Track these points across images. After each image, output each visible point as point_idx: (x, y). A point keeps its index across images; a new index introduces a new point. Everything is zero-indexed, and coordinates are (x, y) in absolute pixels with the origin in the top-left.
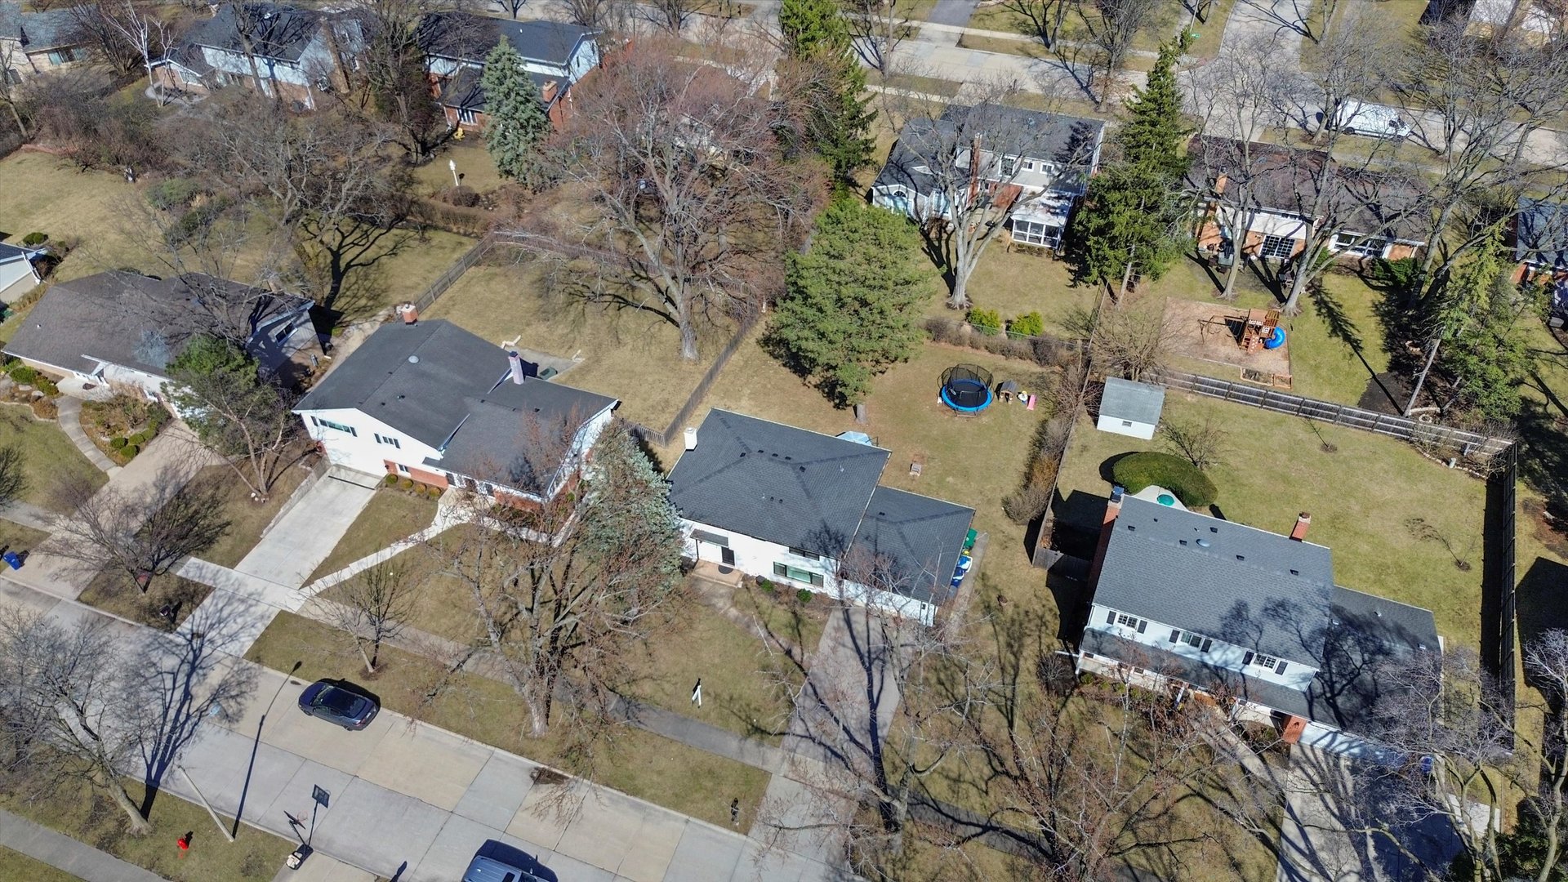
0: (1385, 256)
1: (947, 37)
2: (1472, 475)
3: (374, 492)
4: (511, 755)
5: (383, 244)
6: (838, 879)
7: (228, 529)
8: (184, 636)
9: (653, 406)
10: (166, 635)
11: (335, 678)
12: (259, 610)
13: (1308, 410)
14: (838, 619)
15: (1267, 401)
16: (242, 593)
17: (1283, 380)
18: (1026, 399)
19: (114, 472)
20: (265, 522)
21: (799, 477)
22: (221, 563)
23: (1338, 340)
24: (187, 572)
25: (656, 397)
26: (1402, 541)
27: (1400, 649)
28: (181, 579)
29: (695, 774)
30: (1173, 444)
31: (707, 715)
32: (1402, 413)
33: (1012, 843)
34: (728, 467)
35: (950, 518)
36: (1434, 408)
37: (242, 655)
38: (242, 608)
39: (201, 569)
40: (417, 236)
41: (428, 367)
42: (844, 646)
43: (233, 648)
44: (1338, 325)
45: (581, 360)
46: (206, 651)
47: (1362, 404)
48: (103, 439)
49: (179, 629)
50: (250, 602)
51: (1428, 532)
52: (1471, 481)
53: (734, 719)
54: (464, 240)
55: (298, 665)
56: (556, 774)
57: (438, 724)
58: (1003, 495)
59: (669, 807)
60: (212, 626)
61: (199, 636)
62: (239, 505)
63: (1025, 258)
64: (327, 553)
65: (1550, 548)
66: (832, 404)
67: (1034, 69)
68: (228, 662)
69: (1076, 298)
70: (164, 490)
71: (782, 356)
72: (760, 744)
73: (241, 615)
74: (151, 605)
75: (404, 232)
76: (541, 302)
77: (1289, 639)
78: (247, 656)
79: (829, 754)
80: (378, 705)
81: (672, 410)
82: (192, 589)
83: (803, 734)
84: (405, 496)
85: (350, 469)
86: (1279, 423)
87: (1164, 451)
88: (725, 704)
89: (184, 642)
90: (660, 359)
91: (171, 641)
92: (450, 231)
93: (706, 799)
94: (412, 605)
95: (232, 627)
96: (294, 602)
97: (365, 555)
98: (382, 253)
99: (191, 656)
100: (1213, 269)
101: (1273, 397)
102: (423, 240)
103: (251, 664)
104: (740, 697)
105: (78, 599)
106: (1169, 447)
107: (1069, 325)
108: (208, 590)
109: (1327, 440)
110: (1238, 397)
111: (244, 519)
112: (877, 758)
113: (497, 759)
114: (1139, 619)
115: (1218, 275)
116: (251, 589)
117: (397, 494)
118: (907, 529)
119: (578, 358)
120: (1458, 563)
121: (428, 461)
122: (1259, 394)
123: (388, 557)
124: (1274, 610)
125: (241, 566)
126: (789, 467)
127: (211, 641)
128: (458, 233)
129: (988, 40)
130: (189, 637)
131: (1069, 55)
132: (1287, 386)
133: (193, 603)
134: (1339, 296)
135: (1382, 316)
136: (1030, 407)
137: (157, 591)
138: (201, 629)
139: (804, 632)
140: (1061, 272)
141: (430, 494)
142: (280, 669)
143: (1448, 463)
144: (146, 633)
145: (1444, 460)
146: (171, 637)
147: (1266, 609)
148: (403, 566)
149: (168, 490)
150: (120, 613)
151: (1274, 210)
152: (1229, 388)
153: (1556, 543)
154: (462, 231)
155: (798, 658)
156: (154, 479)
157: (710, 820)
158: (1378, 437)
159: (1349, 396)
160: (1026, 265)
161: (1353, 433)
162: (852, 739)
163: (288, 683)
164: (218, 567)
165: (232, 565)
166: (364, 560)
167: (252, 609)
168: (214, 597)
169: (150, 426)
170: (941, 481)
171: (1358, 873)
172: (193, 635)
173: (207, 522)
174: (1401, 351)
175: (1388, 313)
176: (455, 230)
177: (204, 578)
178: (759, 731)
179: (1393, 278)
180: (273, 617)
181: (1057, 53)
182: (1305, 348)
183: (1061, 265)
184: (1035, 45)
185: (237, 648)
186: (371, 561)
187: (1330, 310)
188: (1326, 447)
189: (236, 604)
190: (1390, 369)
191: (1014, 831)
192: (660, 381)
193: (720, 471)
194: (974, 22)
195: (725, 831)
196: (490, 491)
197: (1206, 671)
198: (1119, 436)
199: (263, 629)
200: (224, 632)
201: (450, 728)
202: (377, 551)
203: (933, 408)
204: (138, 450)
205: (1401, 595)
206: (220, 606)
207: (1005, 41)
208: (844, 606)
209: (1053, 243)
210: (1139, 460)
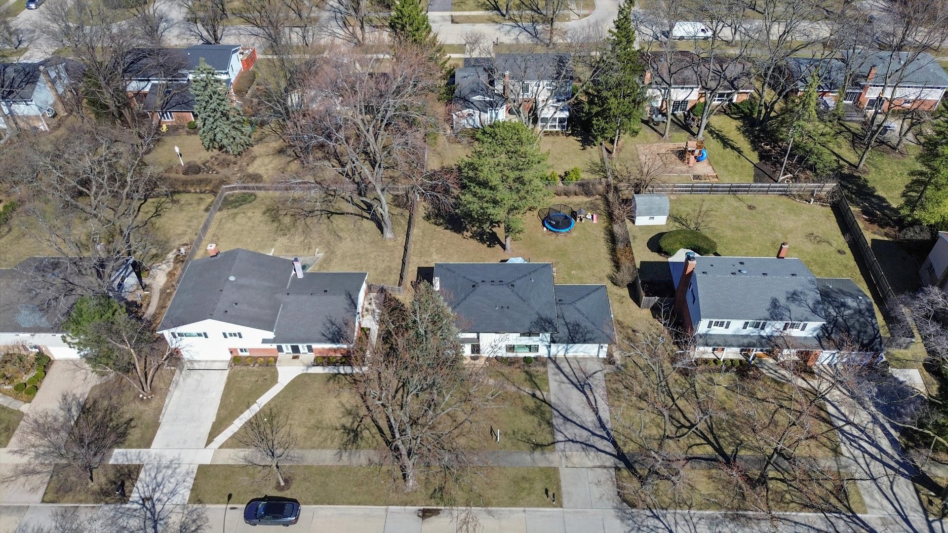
0: (734, 101)
1: (444, 19)
2: (823, 205)
3: (228, 371)
4: (399, 507)
5: (147, 210)
6: (624, 514)
7: (133, 424)
8: (137, 503)
9: (382, 272)
10: (124, 506)
11: (260, 497)
12: (183, 469)
13: (733, 190)
14: (553, 368)
15: (712, 190)
16: (165, 462)
17: (713, 177)
18: (590, 217)
19: (24, 408)
20: (159, 411)
21: (513, 291)
22: (139, 447)
23: (729, 150)
24: (117, 460)
25: (382, 266)
26: (809, 247)
27: (850, 301)
28: (114, 466)
29: (516, 482)
30: (677, 224)
31: (505, 446)
32: (776, 182)
34: (468, 295)
35: (596, 293)
36: (789, 175)
37: (186, 502)
38: (170, 472)
39: (126, 455)
40: (168, 200)
41: (243, 281)
42: (563, 383)
43: (177, 499)
44: (726, 142)
45: (321, 255)
46: (158, 507)
47: (755, 181)
48: (6, 387)
49: (131, 499)
50: (174, 466)
51: (818, 239)
52: (823, 208)
53: (520, 443)
54: (202, 196)
55: (230, 496)
56: (433, 510)
57: (343, 504)
58: (606, 274)
59: (510, 506)
60: (154, 490)
61: (148, 499)
62: (133, 405)
63: (550, 139)
64: (213, 418)
65: (875, 233)
66: (486, 245)
67: (502, 30)
68: (178, 509)
69: (589, 156)
70: (69, 410)
71: (441, 224)
72: (543, 453)
73: (171, 476)
74: (102, 489)
75: (158, 199)
76: (275, 224)
77: (805, 311)
78: (190, 501)
79: (584, 446)
80: (298, 505)
81: (395, 271)
82: (126, 470)
83: (564, 439)
84: (251, 368)
85: (199, 361)
86: (722, 200)
87: (674, 229)
88: (512, 436)
89: (139, 507)
90: (372, 242)
91: (129, 509)
92: (189, 192)
93: (529, 494)
94: (289, 435)
95: (169, 487)
96: (206, 457)
97: (242, 413)
98: (149, 216)
99: (149, 514)
100: (651, 124)
101: (716, 187)
102: (174, 202)
103: (195, 506)
104: (519, 430)
105: (43, 501)
106: (675, 226)
107: (593, 172)
108: (138, 468)
109: (750, 203)
110: (697, 191)
111: (141, 413)
112: (613, 442)
113: (392, 512)
114: (726, 321)
115: (655, 127)
116: (170, 458)
117: (245, 368)
118: (578, 305)
119: (320, 254)
120: (839, 251)
121: (265, 341)
122: (708, 187)
123: (258, 410)
124: (792, 297)
125: (154, 444)
126: (505, 286)
127: (159, 500)
128: (196, 192)
129: (468, 17)
130: (141, 502)
131: (518, 19)
132: (716, 180)
133: (132, 479)
134: (720, 126)
135: (744, 133)
136: (595, 221)
137: (100, 479)
138: (147, 495)
139: (537, 381)
140: (573, 143)
141: (269, 363)
142: (218, 503)
143: (809, 202)
144: (107, 510)
145: (806, 201)
146: (128, 506)
147: (788, 298)
148: (271, 412)
149: (73, 410)
150: (81, 502)
151: (677, 86)
152: (692, 187)
153: (875, 230)
154: (198, 191)
155: (541, 397)
156: (58, 404)
157: (538, 506)
158: (771, 197)
159: (748, 178)
160: (554, 142)
161: (761, 197)
162: (594, 434)
163: (228, 510)
164: (138, 450)
165: (148, 445)
166: (242, 416)
167: (178, 471)
168: (145, 471)
169: (38, 369)
170: (569, 274)
171: (872, 422)
172: (143, 500)
173: (115, 423)
174: (760, 149)
175: (747, 131)
176: (193, 191)
177: (131, 460)
178: (538, 446)
179: (743, 112)
180: (195, 471)
181: (510, 19)
182: (716, 158)
183: (572, 138)
184: (496, 16)
185: (180, 498)
186: (247, 415)
187: (718, 135)
188: (750, 207)
189: (164, 471)
190: (761, 159)
191: (701, 456)
192: (379, 256)
193: (465, 299)
194: (456, 8)
195: (548, 509)
196: (310, 349)
197: (763, 340)
198: (648, 226)
199: (192, 481)
200: (165, 491)
201: (353, 504)
202: (248, 408)
203: (544, 235)
204: (37, 389)
205: (823, 275)
206: (153, 475)
207: (478, 16)
208: (553, 360)
209: (563, 127)
210: (671, 236)
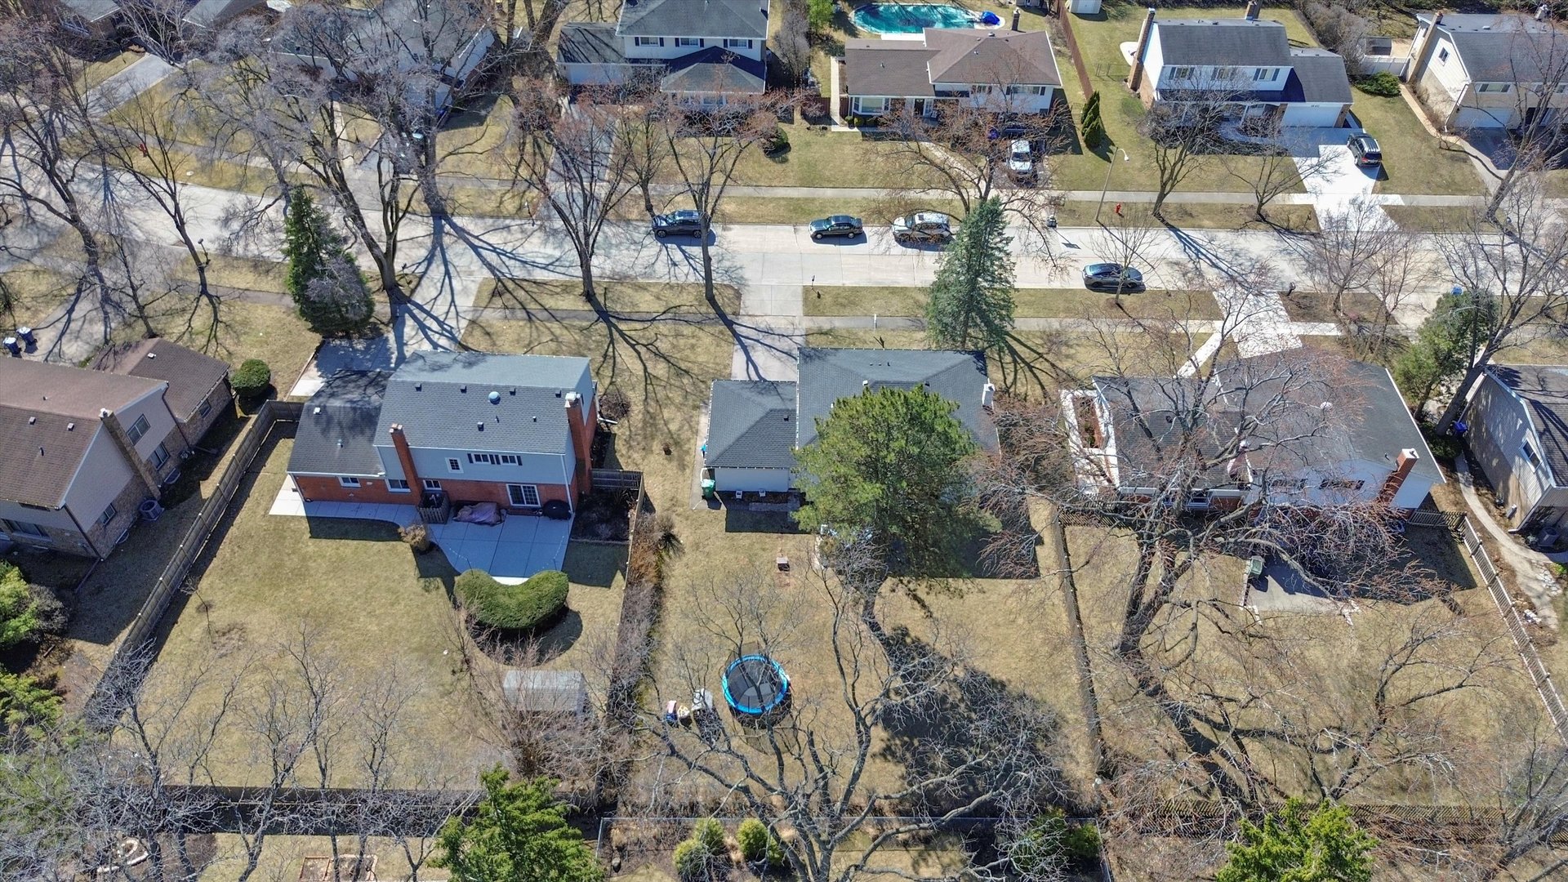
29: (853, 303)
33: (635, 317)
53: (845, 335)
58: (685, 559)
72: (820, 327)
79: (771, 332)
83: (794, 337)
93: (840, 296)
112: (736, 335)
162: (756, 340)
178: (826, 333)
191: (634, 322)
